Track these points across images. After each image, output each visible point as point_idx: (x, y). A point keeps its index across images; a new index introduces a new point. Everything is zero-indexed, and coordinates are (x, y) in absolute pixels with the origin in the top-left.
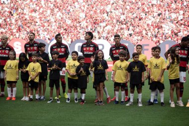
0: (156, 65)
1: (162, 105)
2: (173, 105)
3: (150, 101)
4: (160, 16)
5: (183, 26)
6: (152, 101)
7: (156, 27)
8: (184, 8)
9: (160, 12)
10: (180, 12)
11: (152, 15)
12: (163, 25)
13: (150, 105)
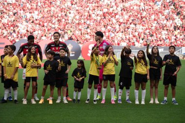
0: (9, 63)
1: (15, 103)
2: (25, 102)
3: (3, 100)
4: (16, 15)
5: (38, 25)
6: (5, 99)
7: (12, 26)
8: (39, 8)
9: (15, 11)
10: (35, 12)
11: (8, 14)
12: (18, 24)
13: (3, 103)
